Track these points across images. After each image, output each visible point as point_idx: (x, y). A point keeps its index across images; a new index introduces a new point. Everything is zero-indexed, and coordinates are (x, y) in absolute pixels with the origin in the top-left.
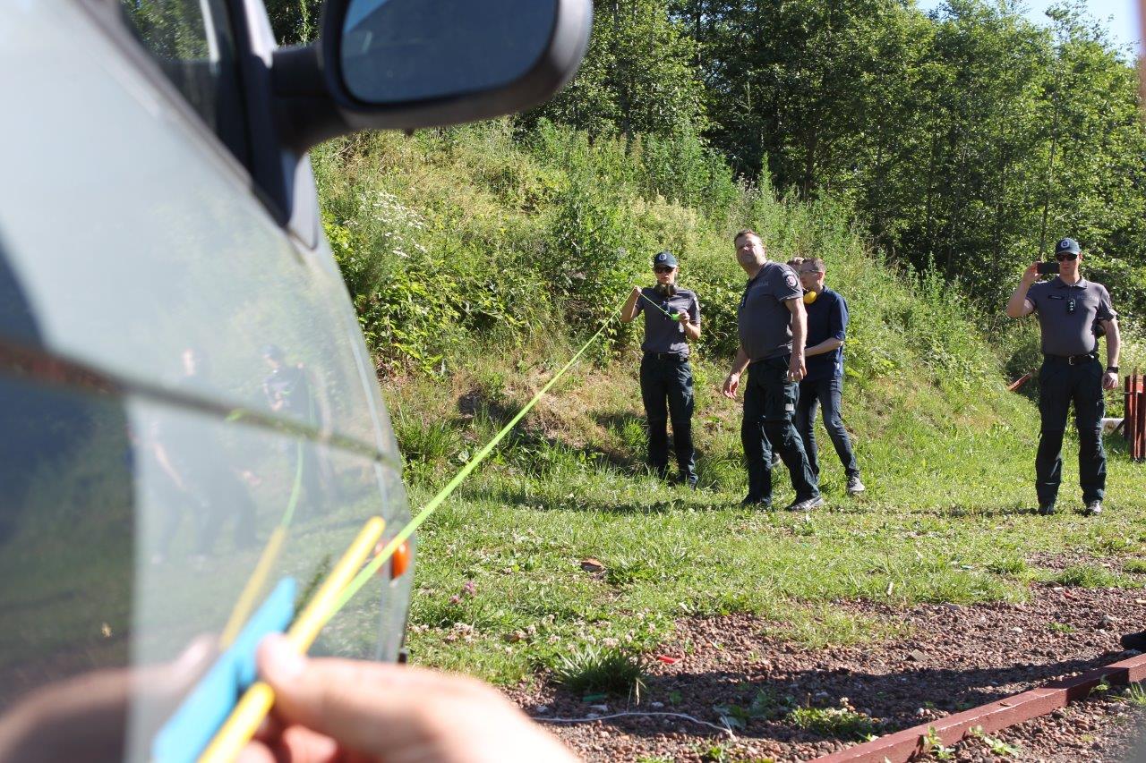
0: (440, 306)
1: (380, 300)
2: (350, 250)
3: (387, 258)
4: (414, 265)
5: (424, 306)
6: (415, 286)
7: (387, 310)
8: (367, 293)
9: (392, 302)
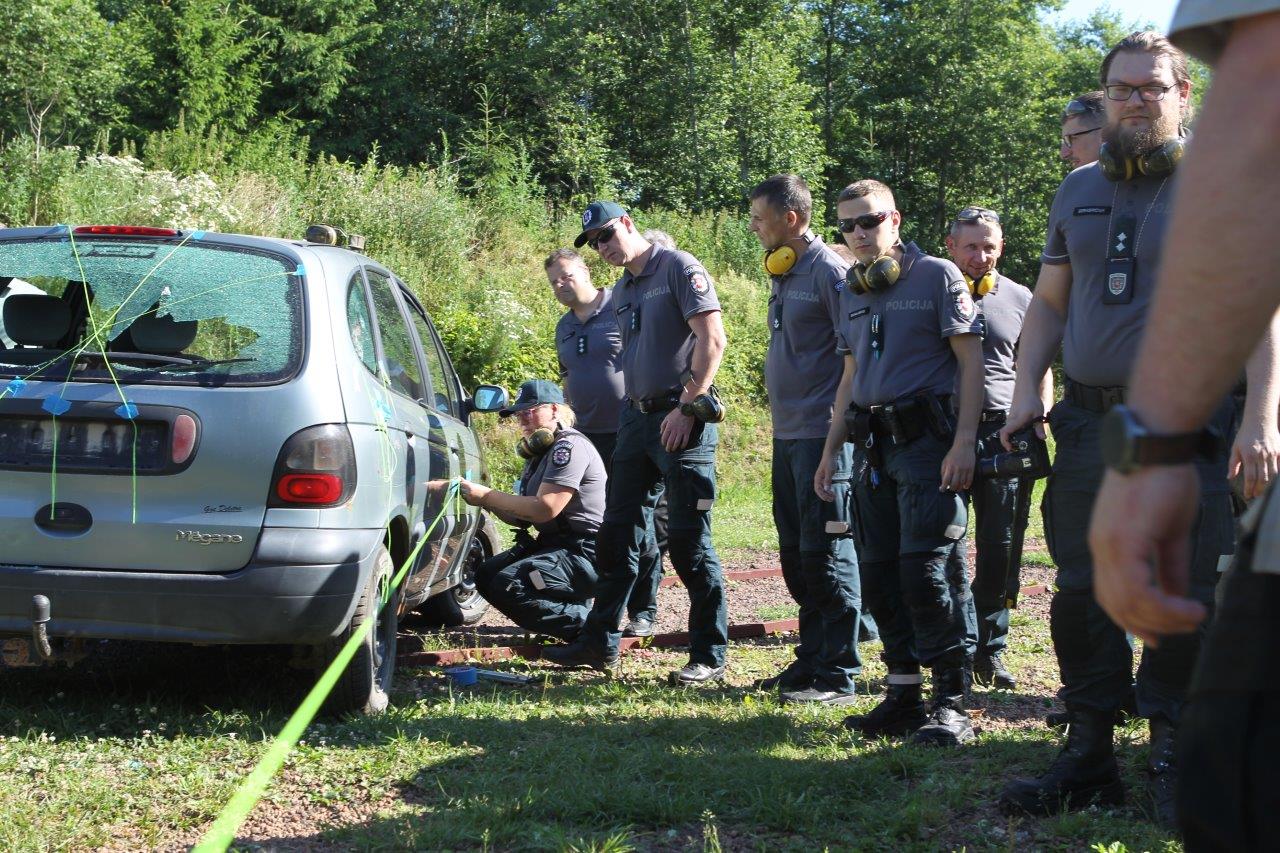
0: (544, 371)
1: (500, 369)
2: (479, 333)
3: (505, 340)
4: (525, 344)
5: (532, 371)
6: (525, 358)
7: (505, 376)
8: (490, 364)
9: (509, 370)
